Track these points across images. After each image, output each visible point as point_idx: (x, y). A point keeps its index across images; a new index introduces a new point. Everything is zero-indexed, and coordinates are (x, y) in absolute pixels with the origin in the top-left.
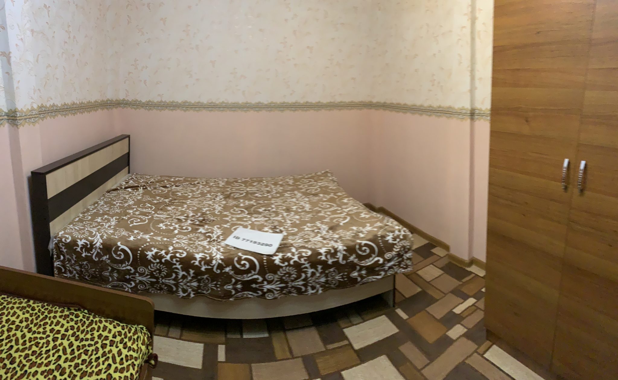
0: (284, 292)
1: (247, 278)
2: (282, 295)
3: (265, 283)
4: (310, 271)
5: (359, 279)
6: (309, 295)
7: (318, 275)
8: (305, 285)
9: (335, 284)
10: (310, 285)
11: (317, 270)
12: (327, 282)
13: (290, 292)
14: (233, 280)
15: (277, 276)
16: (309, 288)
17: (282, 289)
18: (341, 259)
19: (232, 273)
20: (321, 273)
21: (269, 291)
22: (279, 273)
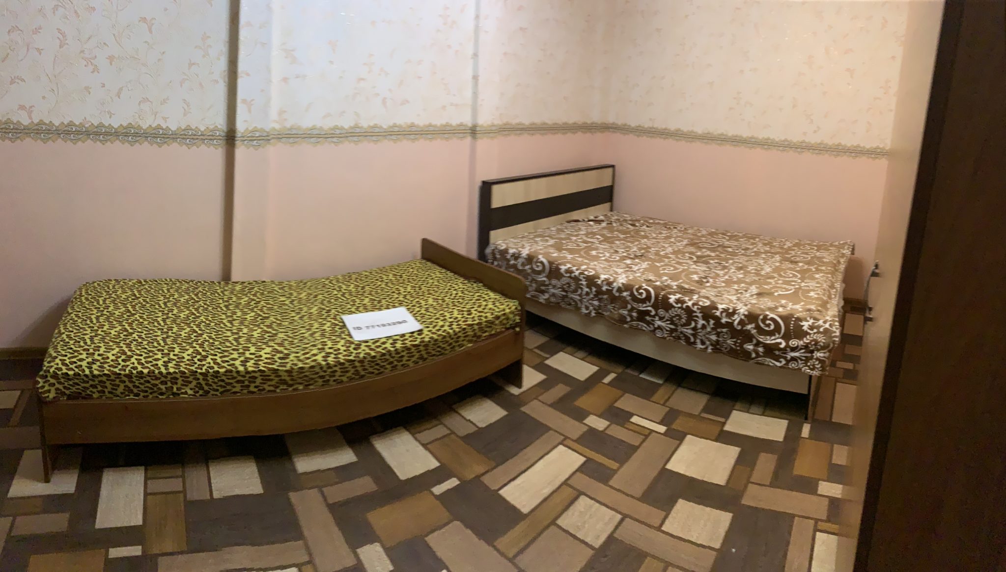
0: (673, 335)
1: (642, 307)
2: (671, 338)
3: (657, 318)
4: (701, 322)
5: (754, 355)
6: (698, 349)
7: (709, 329)
8: (694, 335)
9: (726, 348)
10: (699, 337)
11: (709, 324)
12: (717, 342)
13: (679, 338)
14: (629, 307)
15: (667, 315)
16: (698, 341)
17: (672, 331)
18: (736, 323)
19: (629, 298)
20: (712, 329)
21: (659, 328)
22: (670, 311)
